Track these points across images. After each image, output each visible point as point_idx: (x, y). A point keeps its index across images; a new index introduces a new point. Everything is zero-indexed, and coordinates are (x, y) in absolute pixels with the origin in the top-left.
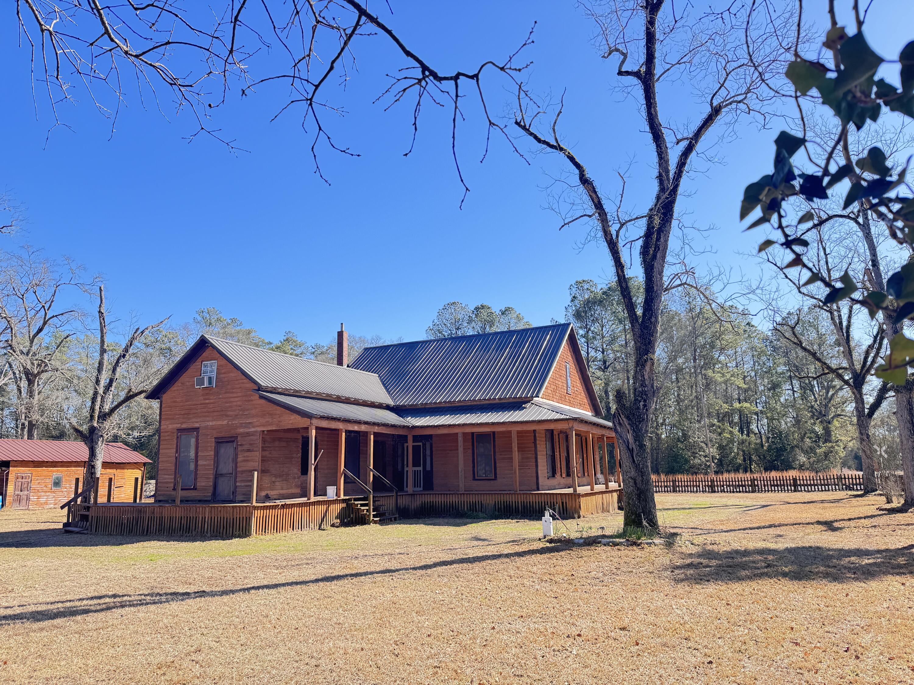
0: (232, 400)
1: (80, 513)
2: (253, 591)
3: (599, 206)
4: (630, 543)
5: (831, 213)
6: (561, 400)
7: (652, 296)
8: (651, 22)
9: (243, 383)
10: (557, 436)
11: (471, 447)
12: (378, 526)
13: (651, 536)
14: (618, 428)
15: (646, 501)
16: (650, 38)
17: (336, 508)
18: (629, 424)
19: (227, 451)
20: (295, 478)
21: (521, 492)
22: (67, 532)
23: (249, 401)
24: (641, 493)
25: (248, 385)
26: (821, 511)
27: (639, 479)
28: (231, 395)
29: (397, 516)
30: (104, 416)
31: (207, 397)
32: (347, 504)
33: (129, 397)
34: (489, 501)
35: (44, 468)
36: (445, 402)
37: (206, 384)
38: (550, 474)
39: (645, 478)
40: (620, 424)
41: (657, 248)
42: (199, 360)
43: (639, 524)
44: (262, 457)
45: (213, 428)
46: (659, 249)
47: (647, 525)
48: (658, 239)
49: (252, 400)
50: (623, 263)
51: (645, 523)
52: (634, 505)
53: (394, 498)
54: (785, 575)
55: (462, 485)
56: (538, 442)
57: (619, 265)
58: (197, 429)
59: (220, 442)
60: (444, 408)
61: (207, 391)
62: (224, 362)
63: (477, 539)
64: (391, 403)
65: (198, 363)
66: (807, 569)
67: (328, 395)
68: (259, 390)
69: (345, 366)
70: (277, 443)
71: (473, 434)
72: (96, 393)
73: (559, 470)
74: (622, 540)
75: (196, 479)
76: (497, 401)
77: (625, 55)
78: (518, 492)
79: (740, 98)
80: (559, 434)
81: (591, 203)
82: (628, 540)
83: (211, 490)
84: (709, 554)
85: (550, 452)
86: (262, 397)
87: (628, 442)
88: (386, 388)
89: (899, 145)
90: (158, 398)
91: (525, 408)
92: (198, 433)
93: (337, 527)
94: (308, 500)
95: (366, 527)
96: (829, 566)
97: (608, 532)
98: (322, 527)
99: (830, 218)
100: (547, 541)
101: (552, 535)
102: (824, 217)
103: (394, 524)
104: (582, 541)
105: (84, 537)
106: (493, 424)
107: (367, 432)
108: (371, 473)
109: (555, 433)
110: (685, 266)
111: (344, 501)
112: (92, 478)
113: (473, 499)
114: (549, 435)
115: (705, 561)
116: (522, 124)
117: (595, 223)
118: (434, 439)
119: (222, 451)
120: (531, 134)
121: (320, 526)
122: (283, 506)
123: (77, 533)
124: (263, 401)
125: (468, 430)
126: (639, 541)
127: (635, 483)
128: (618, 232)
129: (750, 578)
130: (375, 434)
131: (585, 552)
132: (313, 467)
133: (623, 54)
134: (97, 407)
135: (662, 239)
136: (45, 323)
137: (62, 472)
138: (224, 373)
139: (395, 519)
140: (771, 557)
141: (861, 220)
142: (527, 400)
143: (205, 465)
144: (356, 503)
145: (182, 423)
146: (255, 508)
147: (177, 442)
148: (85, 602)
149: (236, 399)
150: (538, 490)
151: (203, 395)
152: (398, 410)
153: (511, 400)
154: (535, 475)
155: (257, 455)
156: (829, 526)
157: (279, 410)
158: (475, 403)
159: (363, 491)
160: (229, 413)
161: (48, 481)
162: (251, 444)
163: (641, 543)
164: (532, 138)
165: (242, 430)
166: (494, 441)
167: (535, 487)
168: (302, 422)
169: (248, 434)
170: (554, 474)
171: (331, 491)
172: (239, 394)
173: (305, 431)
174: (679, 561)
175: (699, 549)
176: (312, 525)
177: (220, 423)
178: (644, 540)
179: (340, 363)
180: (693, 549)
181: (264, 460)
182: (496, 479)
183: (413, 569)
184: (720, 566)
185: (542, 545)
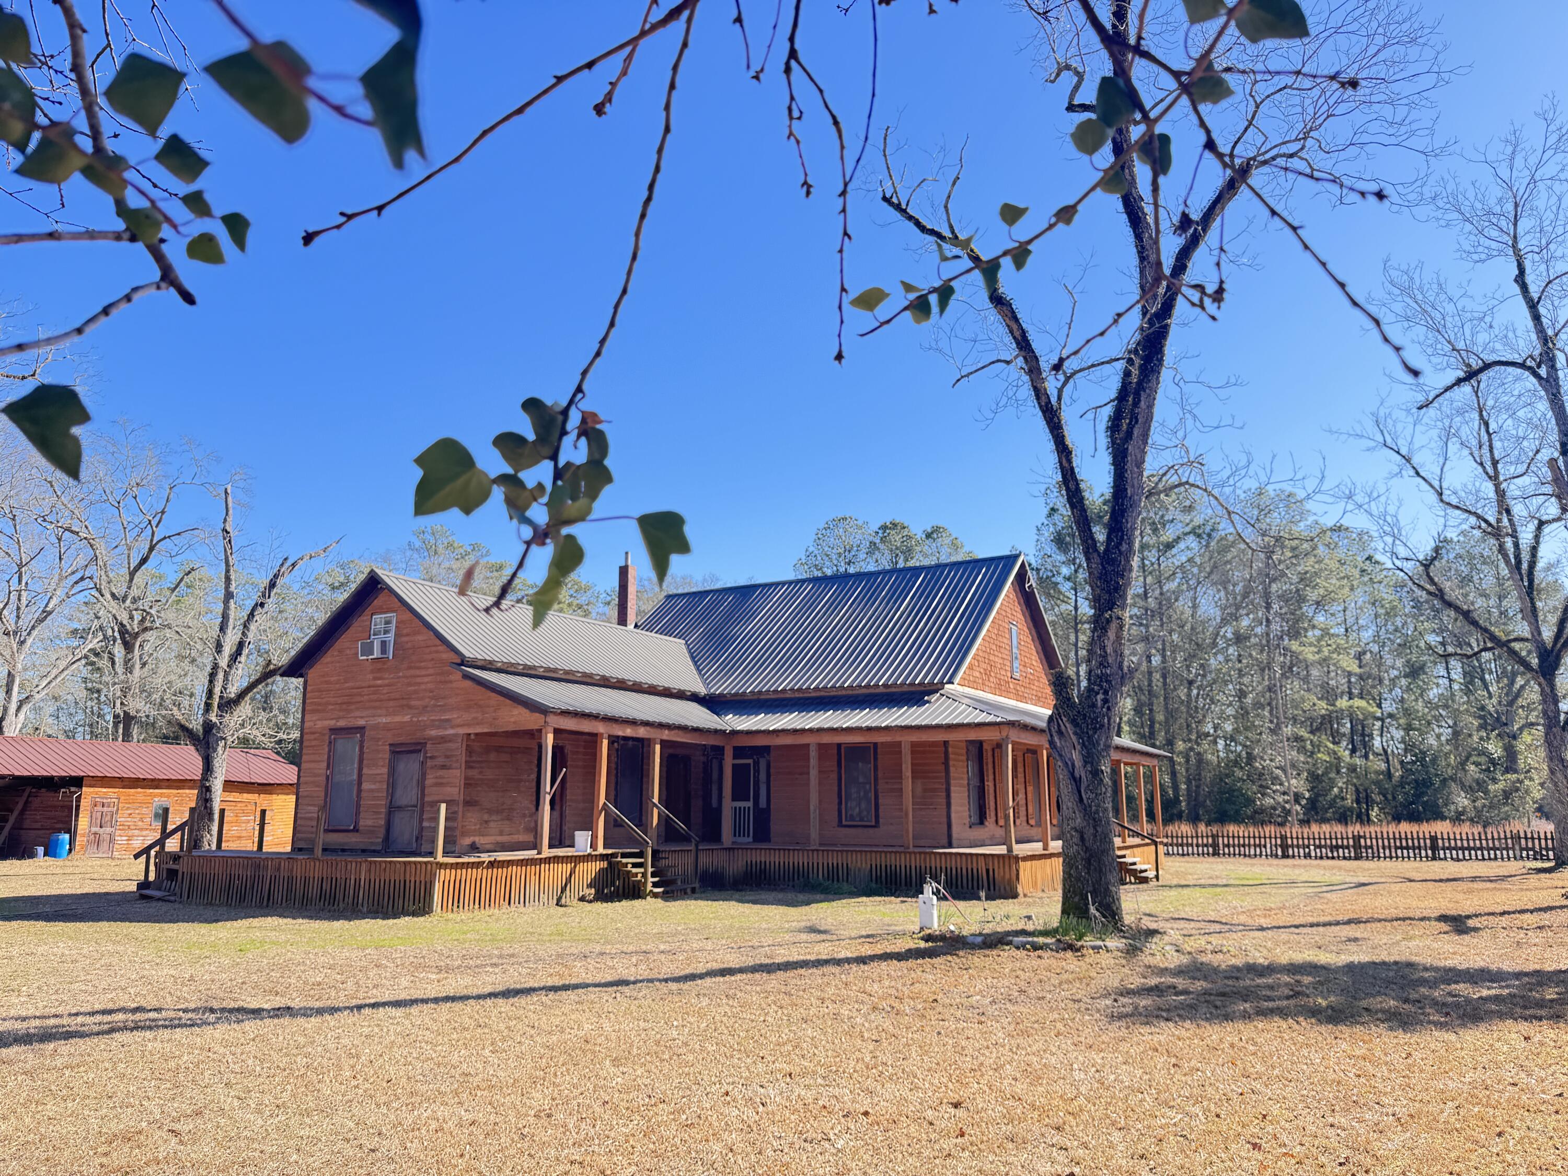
0: (419, 680)
1: (165, 866)
2: (366, 1011)
3: (1023, 344)
4: (1062, 946)
5: (1486, 358)
6: (1000, 689)
7: (1123, 504)
8: (1119, 16)
9: (437, 652)
10: (990, 754)
11: (835, 768)
12: (659, 902)
13: (1104, 933)
14: (1056, 739)
15: (1101, 871)
17: (590, 870)
18: (1075, 733)
19: (409, 766)
20: (524, 816)
21: (917, 850)
22: (144, 897)
23: (446, 682)
24: (1091, 855)
25: (444, 656)
26: (1460, 897)
27: (1089, 832)
28: (418, 672)
29: (697, 885)
30: (228, 705)
31: (378, 675)
32: (610, 864)
33: (267, 675)
34: (861, 864)
35: (139, 790)
36: (792, 689)
37: (377, 653)
38: (975, 819)
39: (1099, 829)
40: (1060, 733)
41: (1134, 419)
42: (368, 612)
43: (1083, 913)
44: (466, 778)
45: (387, 728)
46: (1137, 422)
47: (1097, 914)
48: (1136, 404)
49: (451, 682)
50: (1070, 446)
51: (1092, 910)
52: (1078, 879)
53: (693, 853)
54: (1315, 1013)
55: (814, 834)
56: (951, 763)
57: (1063, 450)
58: (361, 729)
59: (398, 751)
60: (790, 699)
61: (379, 666)
62: (408, 615)
63: (813, 930)
64: (702, 690)
65: (365, 617)
66: (1364, 1003)
67: (585, 675)
68: (462, 664)
69: (631, 627)
70: (492, 756)
71: (839, 745)
72: (215, 667)
73: (993, 814)
74: (1049, 940)
75: (358, 813)
76: (882, 690)
77: (1080, 76)
78: (911, 849)
79: (1293, 148)
80: (993, 750)
81: (1008, 339)
82: (1059, 941)
83: (382, 833)
84: (1199, 970)
85: (975, 782)
86: (467, 676)
87: (1073, 765)
88: (695, 663)
90: (301, 676)
91: (928, 702)
92: (362, 736)
93: (590, 902)
94: (539, 853)
95: (637, 903)
96: (1406, 1001)
97: (1030, 927)
98: (563, 901)
99: (1487, 366)
100: (922, 939)
101: (936, 927)
102: (1474, 364)
103: (689, 898)
104: (980, 939)
105: (164, 907)
106: (869, 729)
107: (649, 740)
108: (656, 811)
109: (985, 746)
110: (1187, 452)
111: (603, 857)
112: (206, 807)
113: (833, 860)
114: (974, 751)
115: (1181, 983)
116: (895, 200)
117: (1017, 373)
118: (773, 753)
119: (401, 767)
120: (910, 218)
121: (559, 900)
122: (492, 864)
123: (159, 899)
124: (468, 683)
125: (827, 739)
126: (1080, 944)
127: (1082, 839)
128: (1060, 391)
129: (1246, 1016)
130: (663, 743)
131: (977, 959)
132: (548, 798)
133: (1077, 73)
134: (217, 690)
135: (1142, 403)
136: (152, 549)
137: (168, 797)
138: (407, 635)
139: (693, 891)
140: (1307, 980)
141: (1543, 372)
142: (934, 689)
143: (372, 791)
144: (624, 860)
145: (338, 719)
146: (441, 866)
147: (330, 751)
148: (80, 1019)
149: (426, 679)
150: (950, 846)
151: (372, 672)
152: (714, 703)
153: (905, 689)
154: (945, 820)
155: (456, 775)
156: (1458, 924)
157: (495, 698)
158: (844, 692)
159: (633, 841)
160: (413, 703)
161: (144, 811)
162: (447, 757)
163: (1083, 947)
164: (911, 225)
165: (433, 733)
166: (876, 759)
167: (945, 841)
168: (530, 721)
169: (444, 739)
170: (982, 819)
171: (582, 839)
172: (431, 671)
173: (535, 735)
174: (1136, 982)
175: (1185, 960)
176: (544, 898)
177: (398, 719)
178: (1089, 941)
179: (622, 621)
180: (1174, 960)
181: (469, 784)
182: (876, 826)
183: (666, 980)
184: (1206, 993)
185: (911, 944)
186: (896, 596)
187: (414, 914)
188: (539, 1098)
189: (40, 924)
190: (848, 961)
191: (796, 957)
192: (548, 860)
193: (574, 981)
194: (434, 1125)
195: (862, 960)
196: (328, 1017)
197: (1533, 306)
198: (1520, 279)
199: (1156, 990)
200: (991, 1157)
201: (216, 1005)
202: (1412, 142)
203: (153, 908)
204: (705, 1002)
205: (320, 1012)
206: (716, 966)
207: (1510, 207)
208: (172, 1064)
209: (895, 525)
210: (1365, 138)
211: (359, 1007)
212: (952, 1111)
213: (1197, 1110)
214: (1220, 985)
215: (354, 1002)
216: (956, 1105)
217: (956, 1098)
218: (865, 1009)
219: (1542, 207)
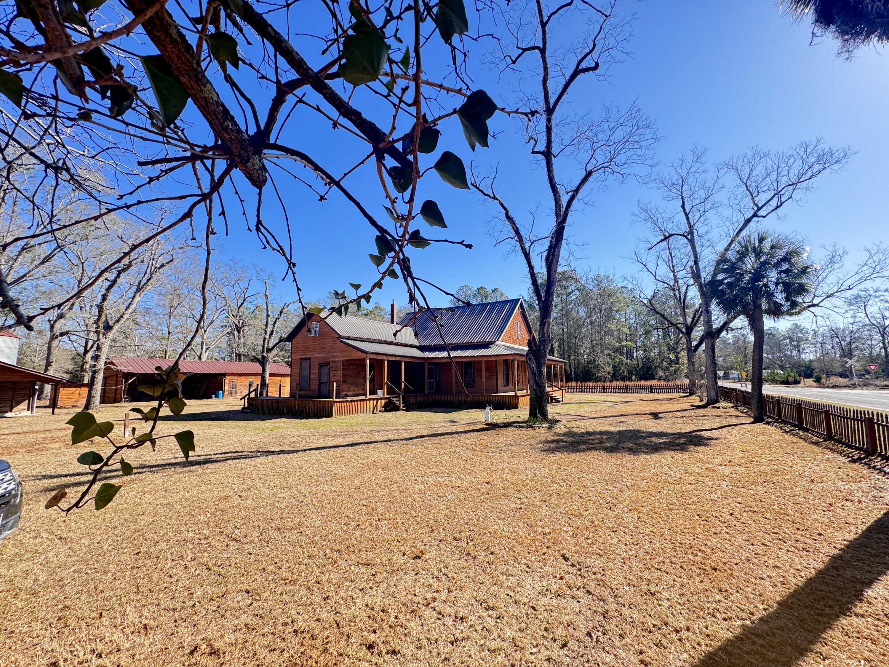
0: (327, 343)
1: (250, 402)
2: (307, 452)
3: (517, 232)
5: (671, 233)
6: (514, 342)
7: (550, 284)
8: (549, 120)
9: (332, 334)
10: (511, 363)
11: (461, 369)
12: (405, 412)
13: (542, 422)
15: (542, 402)
16: (549, 130)
17: (382, 402)
18: (534, 358)
19: (325, 370)
20: (362, 385)
21: (487, 394)
22: (244, 412)
23: (335, 343)
24: (539, 398)
25: (334, 335)
26: (658, 406)
27: (538, 390)
28: (326, 340)
30: (269, 350)
31: (314, 341)
32: (389, 400)
33: (281, 341)
34: (469, 398)
35: (243, 377)
37: (313, 334)
38: (505, 384)
39: (542, 389)
40: (529, 359)
41: (554, 255)
42: (310, 321)
43: (536, 416)
44: (342, 374)
45: (317, 358)
46: (555, 257)
47: (540, 416)
48: (554, 251)
49: (337, 343)
50: (533, 265)
51: (538, 415)
53: (415, 396)
54: (606, 449)
55: (454, 390)
56: (498, 367)
57: (531, 267)
58: (310, 359)
59: (321, 365)
61: (314, 338)
62: (323, 322)
63: (452, 421)
64: (418, 344)
66: (621, 445)
67: (379, 340)
68: (340, 338)
69: (395, 324)
70: (351, 367)
71: (462, 362)
72: (265, 338)
73: (511, 382)
74: (525, 425)
75: (310, 385)
76: (475, 344)
77: (536, 141)
78: (485, 394)
79: (607, 164)
81: (512, 230)
82: (528, 425)
83: (317, 391)
84: (571, 434)
85: (505, 372)
86: (342, 342)
88: (416, 336)
89: (714, 191)
90: (291, 341)
91: (490, 347)
92: (310, 361)
93: (383, 412)
94: (366, 397)
95: (397, 413)
96: (635, 444)
97: (519, 420)
98: (374, 412)
99: (671, 236)
100: (485, 424)
101: (490, 421)
102: (667, 235)
103: (414, 411)
104: (503, 425)
106: (471, 357)
107: (400, 361)
108: (403, 384)
109: (509, 361)
110: (571, 267)
111: (386, 398)
112: (264, 382)
113: (460, 398)
114: (505, 362)
115: (565, 438)
116: (475, 184)
117: (515, 242)
118: (440, 364)
119: (322, 370)
120: (480, 190)
122: (351, 401)
123: (248, 413)
124: (342, 344)
125: (458, 360)
126: (534, 425)
127: (536, 393)
128: (530, 247)
129: (584, 450)
130: (405, 362)
131: (502, 431)
132: (368, 380)
133: (535, 140)
134: (266, 345)
135: (556, 251)
136: (244, 300)
137: (252, 379)
138: (323, 329)
139: (416, 408)
140: (605, 437)
141: (689, 237)
142: (492, 343)
143: (314, 378)
144: (393, 399)
145: (302, 355)
146: (335, 402)
147: (300, 365)
148: (217, 456)
149: (329, 343)
150: (497, 393)
151: (312, 340)
152: (422, 349)
153: (483, 343)
154: (496, 384)
155: (340, 373)
156: (655, 416)
157: (350, 349)
158: (464, 344)
159: (395, 393)
160: (325, 350)
161: (246, 383)
162: (336, 367)
163: (535, 427)
165: (332, 360)
166: (473, 365)
167: (495, 391)
168: (361, 356)
169: (335, 362)
170: (508, 384)
171: (380, 392)
172: (330, 340)
173: (364, 360)
174: (550, 438)
175: (567, 430)
176: (368, 411)
177: (321, 355)
178: (537, 425)
179: (392, 322)
180: (564, 430)
181: (344, 376)
182: (474, 386)
183: (403, 440)
184: (572, 442)
185: (482, 427)
186: (480, 313)
187: (328, 417)
188: (357, 482)
189: (210, 422)
190: (461, 432)
191: (445, 431)
192: (369, 400)
193: (374, 440)
194: (322, 492)
195: (465, 432)
196: (295, 454)
197: (687, 215)
198: (683, 206)
199: (557, 441)
200: (496, 502)
201: (261, 450)
202: (647, 162)
203: (246, 416)
204: (414, 447)
205: (293, 452)
206: (419, 434)
207: (680, 182)
208: (244, 472)
209: (482, 288)
210: (630, 161)
211: (305, 450)
212: (486, 485)
213: (564, 484)
214: (578, 439)
215: (305, 448)
216: (488, 483)
217: (487, 481)
218: (464, 449)
219: (691, 181)
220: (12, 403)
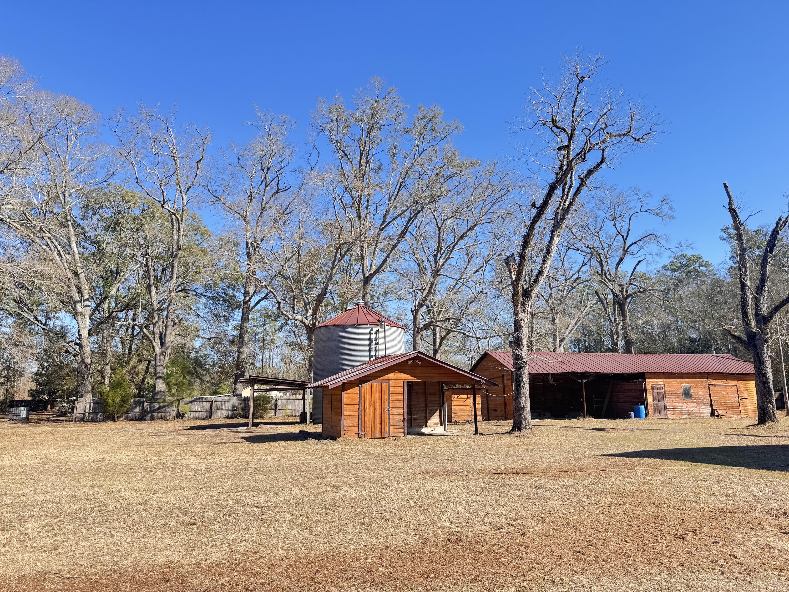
35: (673, 380)
112: (765, 387)
137: (689, 383)
161: (678, 392)
220: (426, 413)
